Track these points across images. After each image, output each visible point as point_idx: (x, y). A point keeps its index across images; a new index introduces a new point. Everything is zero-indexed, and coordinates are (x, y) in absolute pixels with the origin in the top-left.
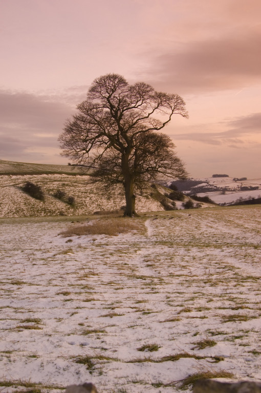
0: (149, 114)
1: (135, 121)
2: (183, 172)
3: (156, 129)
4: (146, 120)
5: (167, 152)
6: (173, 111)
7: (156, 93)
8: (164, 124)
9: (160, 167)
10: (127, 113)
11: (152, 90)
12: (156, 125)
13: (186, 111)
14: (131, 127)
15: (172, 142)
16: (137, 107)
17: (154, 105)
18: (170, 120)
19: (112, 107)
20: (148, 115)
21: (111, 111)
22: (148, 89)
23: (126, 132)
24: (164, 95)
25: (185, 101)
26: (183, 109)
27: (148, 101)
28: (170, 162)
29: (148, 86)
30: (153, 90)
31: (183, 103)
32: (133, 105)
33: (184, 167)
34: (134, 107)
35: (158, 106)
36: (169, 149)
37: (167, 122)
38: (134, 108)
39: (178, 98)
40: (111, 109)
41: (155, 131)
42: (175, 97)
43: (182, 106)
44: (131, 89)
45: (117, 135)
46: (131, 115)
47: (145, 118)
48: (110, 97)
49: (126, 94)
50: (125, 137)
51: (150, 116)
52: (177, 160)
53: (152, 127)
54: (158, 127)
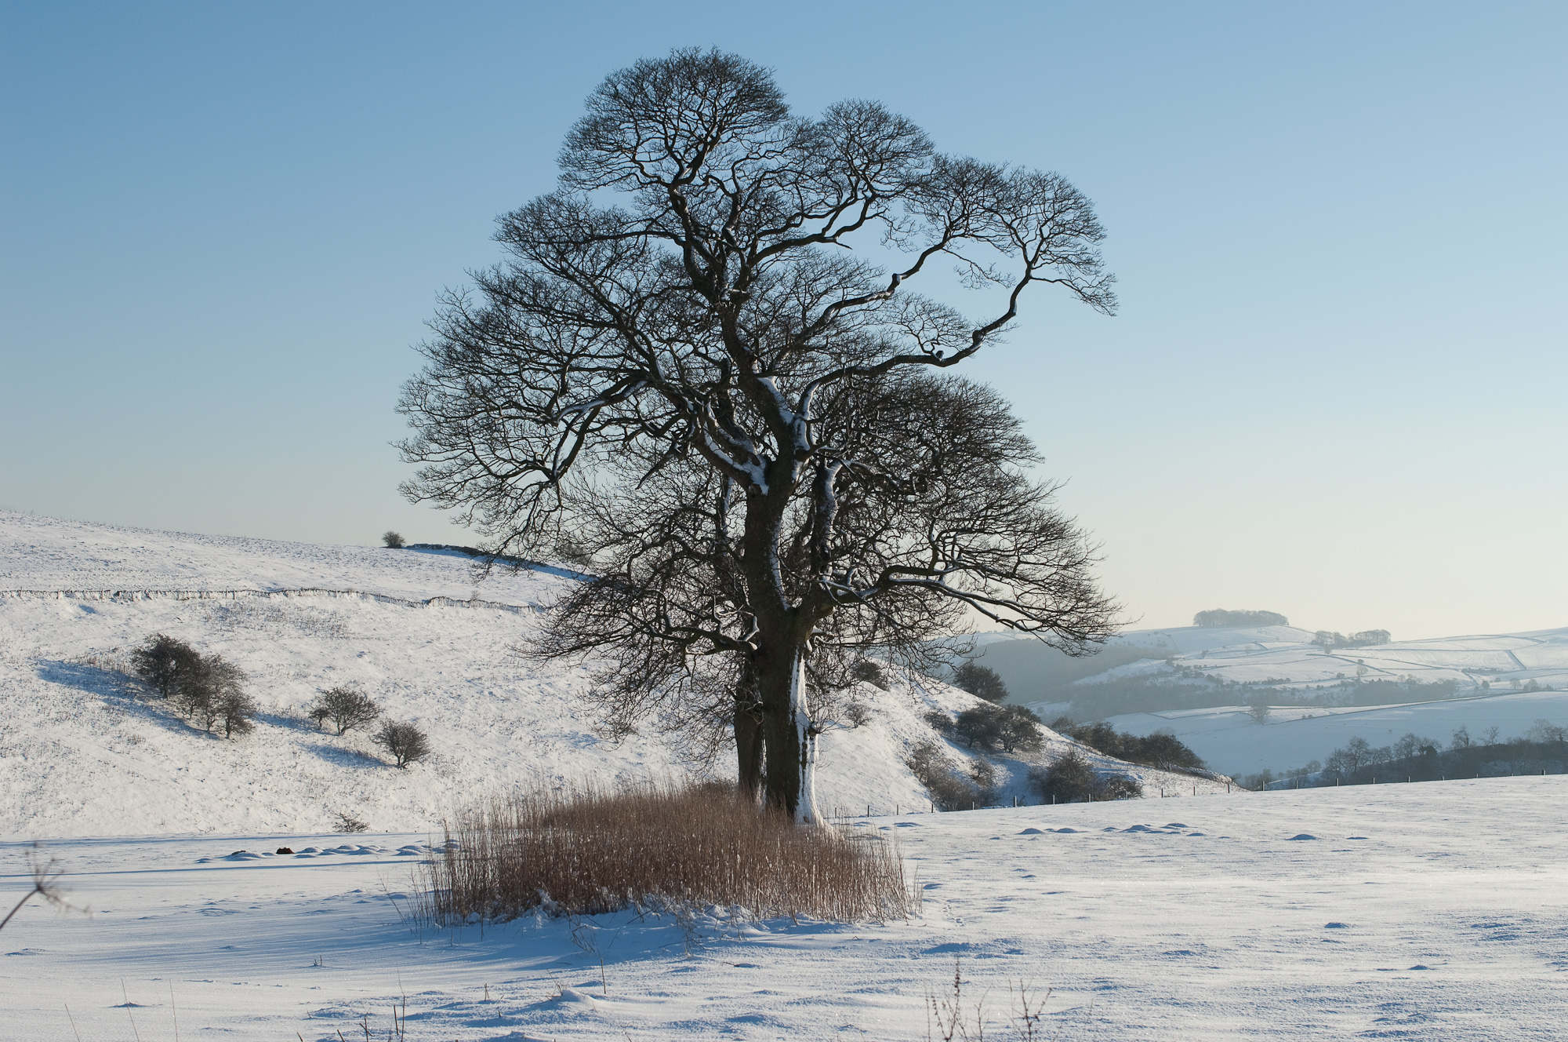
0: (895, 281)
1: (818, 311)
3: (937, 360)
4: (884, 310)
6: (1031, 266)
7: (941, 164)
8: (978, 337)
9: (956, 565)
11: (921, 147)
13: (1104, 272)
18: (1011, 313)
20: (888, 281)
21: (688, 254)
26: (1085, 261)
33: (1088, 569)
34: (820, 238)
35: (945, 239)
37: (996, 324)
40: (691, 246)
42: (1050, 195)
44: (805, 139)
47: (874, 297)
48: (677, 181)
53: (918, 351)
54: (949, 353)
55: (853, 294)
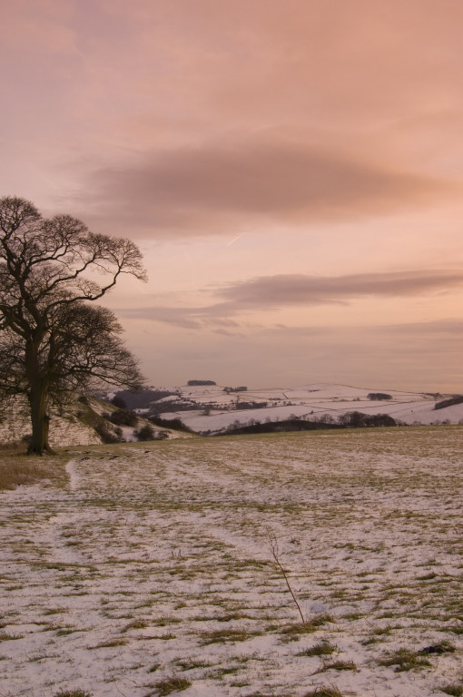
0: (78, 272)
1: (51, 282)
2: (137, 375)
3: (90, 298)
4: (73, 282)
5: (109, 339)
6: (120, 268)
7: (91, 235)
8: (104, 291)
9: (94, 365)
10: (36, 268)
11: (84, 229)
12: (89, 292)
13: (144, 269)
14: (44, 293)
15: (119, 322)
16: (56, 259)
17: (87, 255)
18: (114, 283)
19: (10, 256)
20: (75, 273)
21: (9, 263)
22: (78, 227)
23: (36, 301)
24: (106, 240)
25: (142, 252)
26: (137, 266)
27: (77, 248)
28: (113, 358)
29: (77, 222)
30: (86, 229)
31: (138, 254)
32: (50, 254)
33: (138, 366)
34: (51, 258)
35: (94, 258)
36: (112, 334)
37: (110, 287)
38: (50, 261)
39: (130, 246)
40: (9, 260)
41: (87, 302)
42: (125, 244)
43: (137, 259)
44: (48, 225)
45: (19, 306)
46: (46, 272)
47: (70, 278)
48: (7, 237)
49: (37, 234)
50: (33, 311)
51: (80, 274)
52: (125, 355)
53: (83, 295)
54: (94, 296)
55: (63, 277)
